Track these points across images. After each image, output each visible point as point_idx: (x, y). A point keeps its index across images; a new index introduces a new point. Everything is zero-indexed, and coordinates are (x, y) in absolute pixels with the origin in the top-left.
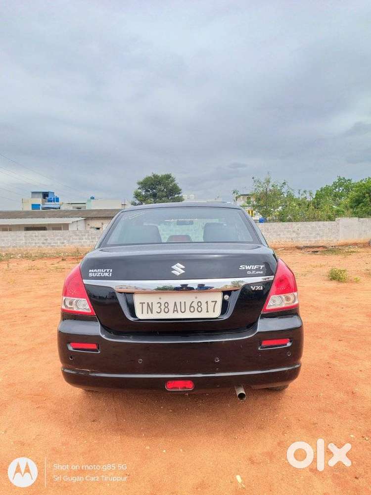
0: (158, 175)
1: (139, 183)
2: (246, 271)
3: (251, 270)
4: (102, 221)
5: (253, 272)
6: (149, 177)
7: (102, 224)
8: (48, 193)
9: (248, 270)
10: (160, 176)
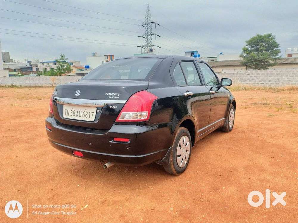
0: (262, 35)
1: (247, 42)
2: (108, 96)
3: (111, 96)
4: (222, 68)
5: (113, 97)
6: (255, 37)
7: (222, 70)
8: (194, 52)
9: (110, 96)
10: (263, 36)
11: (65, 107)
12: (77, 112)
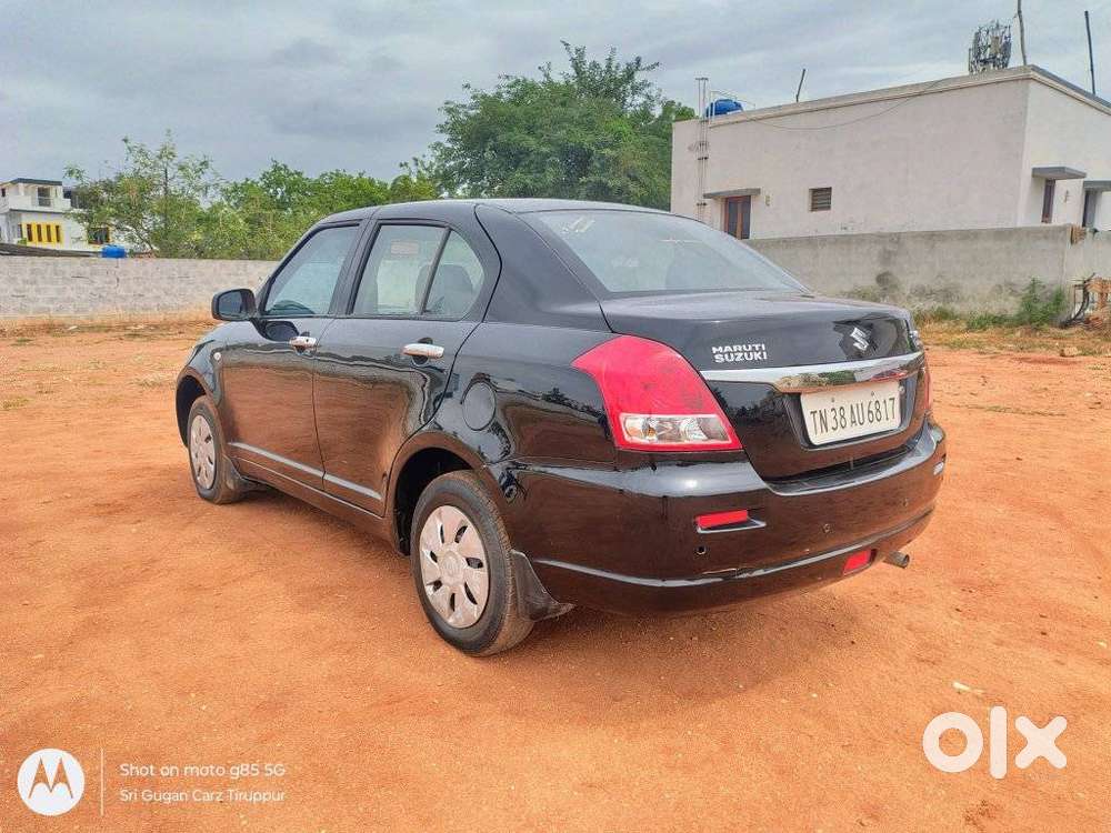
11: (808, 404)
12: (852, 412)
